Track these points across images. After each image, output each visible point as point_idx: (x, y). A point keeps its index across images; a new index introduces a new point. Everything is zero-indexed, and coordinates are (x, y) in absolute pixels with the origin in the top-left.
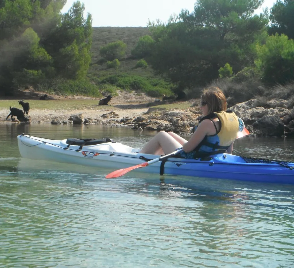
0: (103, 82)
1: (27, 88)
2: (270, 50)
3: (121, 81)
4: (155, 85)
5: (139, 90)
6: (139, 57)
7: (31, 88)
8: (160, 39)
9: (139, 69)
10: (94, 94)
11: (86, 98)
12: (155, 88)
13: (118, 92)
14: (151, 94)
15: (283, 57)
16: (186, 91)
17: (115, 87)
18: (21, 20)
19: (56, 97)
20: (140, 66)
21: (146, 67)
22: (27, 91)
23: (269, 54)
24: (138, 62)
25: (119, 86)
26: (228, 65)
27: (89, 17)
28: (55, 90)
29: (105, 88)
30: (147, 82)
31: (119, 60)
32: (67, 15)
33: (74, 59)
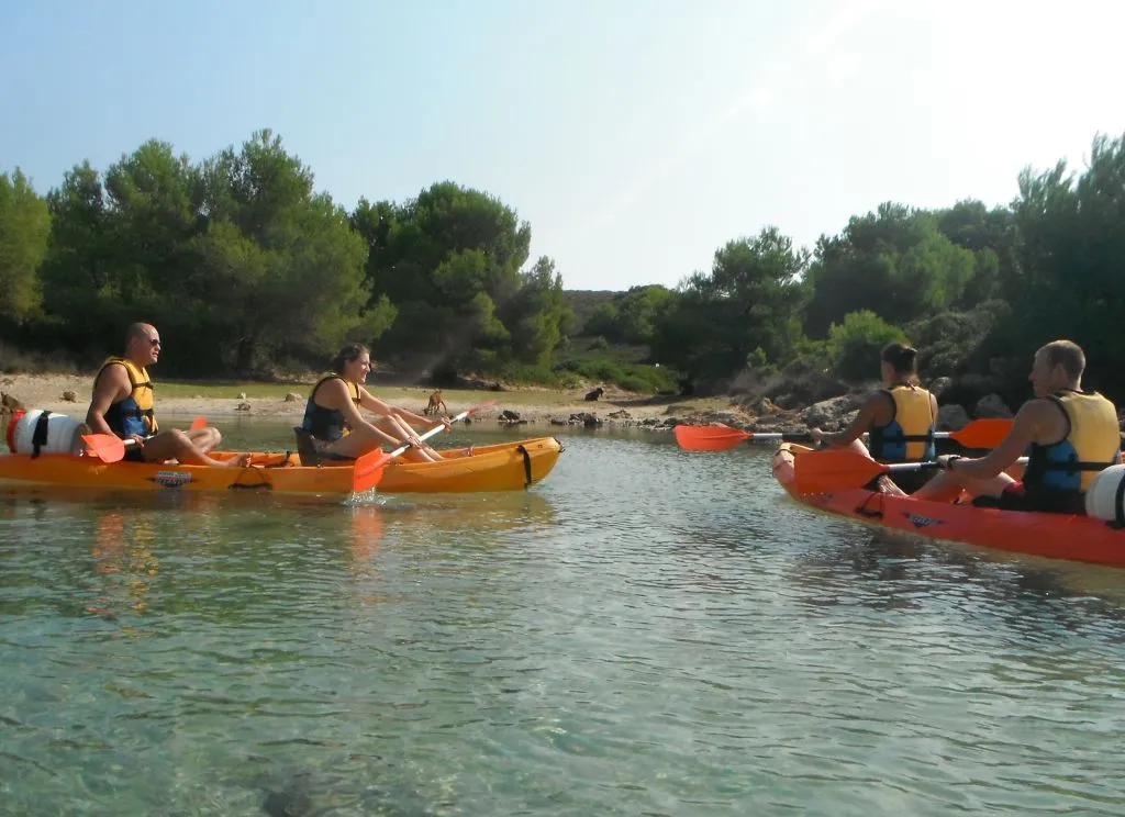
0: (559, 369)
1: (468, 374)
2: (850, 333)
3: (584, 367)
4: (630, 374)
5: (609, 381)
6: (596, 334)
7: (474, 375)
8: (667, 313)
9: (596, 350)
10: (553, 385)
11: (544, 390)
12: (629, 379)
13: (581, 382)
14: (626, 387)
15: (869, 342)
16: (695, 383)
17: (577, 376)
18: (472, 281)
19: (507, 387)
20: (597, 346)
21: (605, 348)
22: (469, 379)
23: (848, 337)
24: (594, 340)
25: (583, 374)
26: (759, 350)
27: (559, 278)
28: (505, 378)
29: (564, 376)
30: (618, 370)
31: (569, 338)
32: (530, 274)
33: (539, 334)
